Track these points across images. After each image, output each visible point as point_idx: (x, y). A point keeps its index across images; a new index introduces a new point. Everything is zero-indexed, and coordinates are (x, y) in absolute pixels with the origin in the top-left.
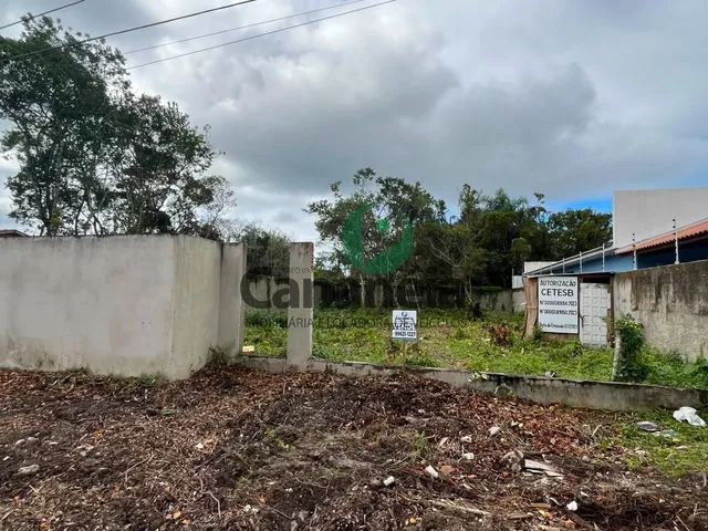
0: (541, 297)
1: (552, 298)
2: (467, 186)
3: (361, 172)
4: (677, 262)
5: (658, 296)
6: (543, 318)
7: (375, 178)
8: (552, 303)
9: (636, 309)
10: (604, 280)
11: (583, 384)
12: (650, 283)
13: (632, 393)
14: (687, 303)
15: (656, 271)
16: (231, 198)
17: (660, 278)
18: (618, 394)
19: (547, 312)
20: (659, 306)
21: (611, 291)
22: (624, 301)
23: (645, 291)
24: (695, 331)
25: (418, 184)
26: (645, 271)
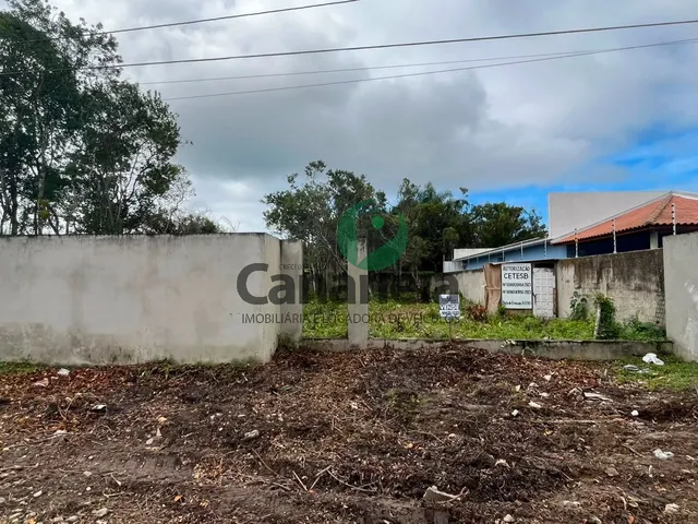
0: (504, 281)
1: (513, 281)
2: (407, 181)
3: (313, 165)
4: (615, 252)
5: (600, 277)
6: (506, 298)
7: (326, 170)
8: (512, 285)
9: (579, 287)
10: (550, 265)
11: (582, 343)
12: (592, 267)
13: (614, 347)
14: (624, 282)
15: (597, 259)
16: (190, 188)
17: (601, 264)
18: (606, 348)
19: (508, 292)
20: (601, 285)
21: (555, 274)
22: (568, 281)
23: (588, 274)
24: (632, 302)
25: (363, 177)
26: (587, 258)
